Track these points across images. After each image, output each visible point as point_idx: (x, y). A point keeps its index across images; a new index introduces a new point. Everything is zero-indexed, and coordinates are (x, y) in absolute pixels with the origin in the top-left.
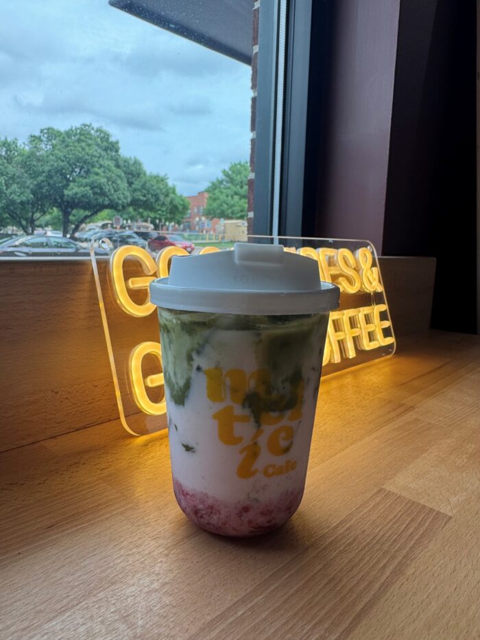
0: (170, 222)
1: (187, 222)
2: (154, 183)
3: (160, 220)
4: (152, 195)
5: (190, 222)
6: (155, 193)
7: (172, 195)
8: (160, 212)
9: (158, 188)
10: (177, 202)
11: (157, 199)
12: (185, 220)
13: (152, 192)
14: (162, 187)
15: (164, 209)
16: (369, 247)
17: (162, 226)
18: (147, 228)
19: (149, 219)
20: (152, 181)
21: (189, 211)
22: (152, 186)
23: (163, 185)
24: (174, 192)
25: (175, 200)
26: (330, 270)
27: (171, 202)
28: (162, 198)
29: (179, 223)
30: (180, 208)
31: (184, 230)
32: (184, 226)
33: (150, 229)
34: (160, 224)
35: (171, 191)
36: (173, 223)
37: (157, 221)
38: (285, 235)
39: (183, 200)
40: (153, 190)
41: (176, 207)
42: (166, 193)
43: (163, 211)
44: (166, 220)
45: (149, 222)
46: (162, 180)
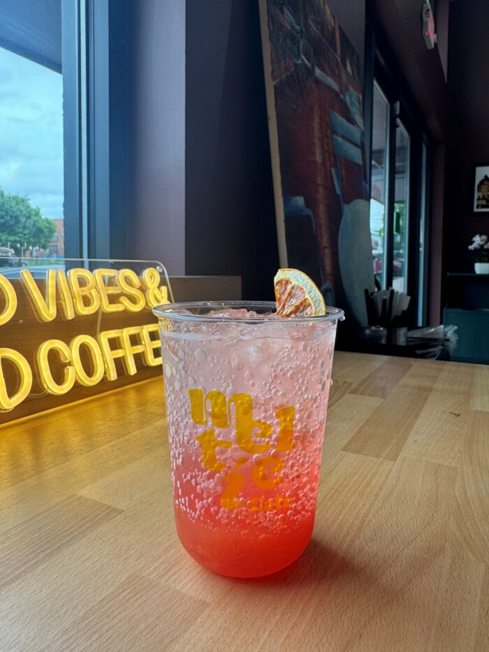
0: (34, 246)
1: (54, 246)
2: (13, 204)
3: (22, 245)
4: (11, 217)
5: (56, 246)
6: (15, 215)
7: (34, 218)
8: (20, 235)
9: (19, 210)
10: (41, 225)
11: (18, 222)
12: (51, 244)
13: (11, 214)
14: (23, 208)
15: (26, 232)
16: (158, 268)
17: (25, 250)
18: (7, 252)
19: (9, 244)
20: (11, 203)
21: (56, 234)
22: (11, 207)
23: (23, 206)
24: (37, 214)
25: (38, 222)
26: (107, 290)
27: (34, 225)
28: (23, 220)
29: (44, 247)
30: (46, 231)
31: (50, 255)
32: (50, 250)
33: (10, 254)
34: (22, 248)
35: (33, 213)
36: (37, 248)
37: (19, 245)
38: (95, 258)
39: (48, 223)
40: (13, 212)
41: (40, 230)
42: (28, 215)
43: (25, 235)
44: (29, 244)
45: (9, 246)
46: (23, 201)
